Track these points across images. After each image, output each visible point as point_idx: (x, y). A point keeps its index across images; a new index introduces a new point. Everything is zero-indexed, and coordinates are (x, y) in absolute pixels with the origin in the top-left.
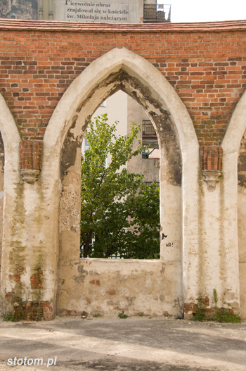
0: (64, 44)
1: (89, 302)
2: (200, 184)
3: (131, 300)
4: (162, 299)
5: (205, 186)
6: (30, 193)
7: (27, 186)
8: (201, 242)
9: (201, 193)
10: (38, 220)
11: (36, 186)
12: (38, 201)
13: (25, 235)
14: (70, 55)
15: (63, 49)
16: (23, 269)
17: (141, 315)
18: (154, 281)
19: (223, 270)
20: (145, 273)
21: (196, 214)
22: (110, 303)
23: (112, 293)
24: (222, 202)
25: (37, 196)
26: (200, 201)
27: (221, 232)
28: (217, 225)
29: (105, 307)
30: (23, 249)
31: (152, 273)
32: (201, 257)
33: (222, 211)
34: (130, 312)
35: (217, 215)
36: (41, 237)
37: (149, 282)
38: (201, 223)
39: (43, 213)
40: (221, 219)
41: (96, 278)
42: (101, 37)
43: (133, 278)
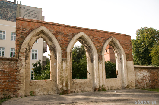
0: (70, 30)
1: (75, 89)
2: (98, 63)
3: (84, 88)
4: (90, 88)
5: (99, 63)
6: (64, 64)
7: (63, 62)
8: (99, 75)
9: (99, 64)
10: (66, 70)
11: (65, 62)
12: (66, 66)
13: (63, 74)
14: (71, 32)
15: (70, 31)
16: (63, 82)
17: (86, 91)
18: (88, 84)
19: (103, 81)
20: (87, 82)
21: (98, 69)
22: (80, 89)
23: (80, 87)
24: (102, 66)
25: (66, 64)
26: (98, 66)
27: (102, 73)
28: (101, 71)
29: (79, 90)
30: (63, 77)
31: (88, 82)
32: (99, 78)
33: (102, 68)
34: (84, 91)
35: (102, 69)
36: (67, 74)
37: (87, 84)
38: (99, 71)
39: (67, 69)
40: (102, 70)
41: (77, 84)
42: (77, 29)
43: (84, 83)
